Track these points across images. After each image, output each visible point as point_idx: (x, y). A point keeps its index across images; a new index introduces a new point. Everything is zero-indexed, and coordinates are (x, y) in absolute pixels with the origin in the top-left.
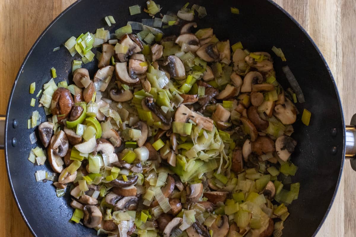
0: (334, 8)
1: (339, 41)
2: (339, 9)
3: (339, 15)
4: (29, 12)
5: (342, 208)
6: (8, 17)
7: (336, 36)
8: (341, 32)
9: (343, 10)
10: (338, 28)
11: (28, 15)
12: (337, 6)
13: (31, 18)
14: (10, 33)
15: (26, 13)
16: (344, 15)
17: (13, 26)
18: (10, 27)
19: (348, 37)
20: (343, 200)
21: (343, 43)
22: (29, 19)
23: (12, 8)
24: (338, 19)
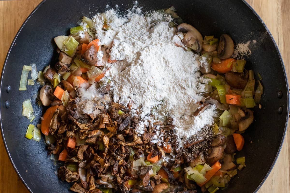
0: (276, 6)
1: (280, 33)
2: (280, 7)
3: (280, 11)
4: (19, 13)
5: (287, 174)
6: (2, 18)
7: (278, 28)
8: (282, 25)
9: (283, 7)
10: (279, 22)
11: (19, 15)
12: (278, 4)
13: (21, 18)
14: (3, 31)
15: (17, 14)
16: (283, 11)
17: (6, 24)
18: (3, 25)
19: (288, 29)
20: (288, 166)
21: (284, 34)
22: (19, 18)
23: (5, 10)
24: (279, 15)
